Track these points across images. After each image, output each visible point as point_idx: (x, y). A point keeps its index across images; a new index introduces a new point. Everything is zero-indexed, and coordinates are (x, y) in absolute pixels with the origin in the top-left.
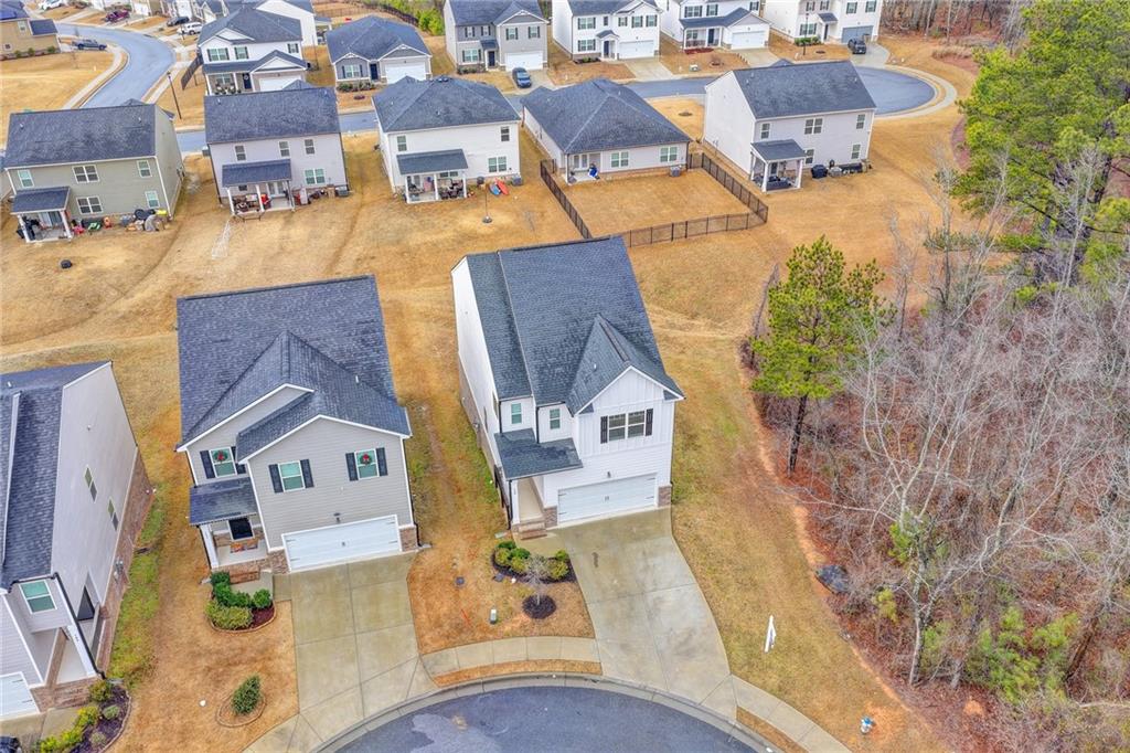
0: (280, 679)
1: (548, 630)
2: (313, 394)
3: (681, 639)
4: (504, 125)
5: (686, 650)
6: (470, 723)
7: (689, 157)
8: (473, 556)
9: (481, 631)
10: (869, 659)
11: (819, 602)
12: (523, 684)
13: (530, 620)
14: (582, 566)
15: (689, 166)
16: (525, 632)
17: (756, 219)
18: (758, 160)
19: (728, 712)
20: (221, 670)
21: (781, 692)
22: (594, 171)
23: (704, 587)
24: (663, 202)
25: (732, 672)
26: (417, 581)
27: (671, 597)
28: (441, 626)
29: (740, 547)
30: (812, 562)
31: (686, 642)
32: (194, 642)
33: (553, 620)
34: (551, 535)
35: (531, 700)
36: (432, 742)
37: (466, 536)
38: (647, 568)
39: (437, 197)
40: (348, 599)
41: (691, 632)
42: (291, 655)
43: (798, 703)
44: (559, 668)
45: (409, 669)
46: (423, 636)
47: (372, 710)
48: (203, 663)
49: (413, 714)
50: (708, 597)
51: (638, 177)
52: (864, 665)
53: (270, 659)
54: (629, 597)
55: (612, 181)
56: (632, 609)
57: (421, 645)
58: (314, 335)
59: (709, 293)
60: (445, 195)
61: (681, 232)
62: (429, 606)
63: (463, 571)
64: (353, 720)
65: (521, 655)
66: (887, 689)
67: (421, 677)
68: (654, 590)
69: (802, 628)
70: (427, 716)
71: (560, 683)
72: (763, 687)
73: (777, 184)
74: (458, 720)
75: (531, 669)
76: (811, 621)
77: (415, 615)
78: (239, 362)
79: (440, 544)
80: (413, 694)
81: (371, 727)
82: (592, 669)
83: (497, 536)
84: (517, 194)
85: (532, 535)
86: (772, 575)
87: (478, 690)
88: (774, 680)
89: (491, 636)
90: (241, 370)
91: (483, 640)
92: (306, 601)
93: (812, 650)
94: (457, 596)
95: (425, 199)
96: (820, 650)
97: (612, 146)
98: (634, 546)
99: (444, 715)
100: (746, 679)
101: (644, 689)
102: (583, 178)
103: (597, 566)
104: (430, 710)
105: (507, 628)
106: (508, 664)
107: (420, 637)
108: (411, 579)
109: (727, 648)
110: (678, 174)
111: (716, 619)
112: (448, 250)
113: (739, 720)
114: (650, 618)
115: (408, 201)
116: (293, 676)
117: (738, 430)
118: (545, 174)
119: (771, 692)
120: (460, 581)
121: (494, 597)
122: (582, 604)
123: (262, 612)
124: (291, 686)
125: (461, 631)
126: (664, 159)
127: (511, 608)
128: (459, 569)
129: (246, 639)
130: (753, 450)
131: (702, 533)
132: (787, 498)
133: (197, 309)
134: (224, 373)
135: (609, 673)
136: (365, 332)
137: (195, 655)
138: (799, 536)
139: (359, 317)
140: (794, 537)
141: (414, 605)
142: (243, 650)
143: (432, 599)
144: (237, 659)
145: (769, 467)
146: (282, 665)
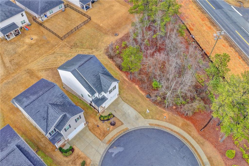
0: (84, 158)
1: (116, 127)
2: (66, 114)
3: (135, 117)
5: (137, 119)
6: (117, 147)
7: (65, 6)
8: (97, 121)
9: (108, 132)
11: (149, 101)
12: (119, 137)
13: (113, 126)
14: (114, 113)
15: (65, 8)
16: (114, 129)
19: (148, 125)
20: (74, 162)
21: (152, 118)
22: (46, 16)
23: (133, 107)
25: (145, 119)
26: (92, 130)
27: (129, 111)
28: (101, 135)
29: (133, 98)
30: (144, 95)
32: (65, 161)
33: (116, 124)
34: (106, 110)
35: (122, 138)
36: (114, 153)
37: (92, 118)
39: (14, 36)
40: (83, 139)
41: (136, 116)
42: (82, 153)
43: (155, 119)
44: (122, 131)
45: (102, 144)
46: (100, 138)
47: (102, 153)
48: (70, 163)
49: (108, 151)
50: (134, 109)
51: (56, 15)
52: (159, 108)
53: (80, 156)
54: (124, 114)
55: (51, 18)
56: (126, 116)
57: (100, 140)
60: (16, 35)
61: (77, 28)
62: (97, 133)
64: (100, 157)
65: (116, 133)
66: (164, 110)
67: (105, 144)
68: (127, 111)
70: (110, 149)
71: (124, 134)
72: (150, 119)
73: (87, 8)
74: (115, 147)
75: (119, 134)
76: (149, 105)
77: (96, 136)
78: (44, 114)
79: (89, 121)
80: (105, 148)
81: (104, 156)
82: (127, 129)
83: (98, 115)
84: (33, 28)
85: (103, 112)
86: (140, 100)
87: (114, 141)
88: (150, 117)
89: (109, 132)
90: (46, 115)
91: (109, 133)
92: (77, 143)
94: (99, 129)
95: (12, 38)
96: (153, 109)
97: (48, 10)
98: (119, 106)
99: (112, 148)
100: (147, 119)
101: (135, 128)
102: (45, 19)
103: (116, 112)
104: (110, 148)
105: (111, 130)
106: (115, 135)
107: (99, 139)
108: (90, 130)
109: (142, 115)
110: (64, 11)
111: (138, 112)
112: (29, 51)
113: (150, 125)
114: (129, 116)
115: (8, 40)
116: (85, 156)
118: (34, 20)
119: (151, 119)
120: (98, 126)
121: (105, 126)
122: (118, 120)
123: (72, 150)
124: (87, 158)
125: (105, 134)
127: (109, 126)
128: (96, 124)
129: (73, 155)
131: (127, 98)
132: (134, 85)
133: (28, 108)
134: (43, 118)
135: (129, 128)
136: (62, 96)
137: (67, 163)
138: (139, 91)
139: (59, 94)
140: (139, 92)
141: (94, 134)
142: (74, 157)
143: (96, 132)
144: (75, 159)
145: (127, 80)
146: (83, 155)
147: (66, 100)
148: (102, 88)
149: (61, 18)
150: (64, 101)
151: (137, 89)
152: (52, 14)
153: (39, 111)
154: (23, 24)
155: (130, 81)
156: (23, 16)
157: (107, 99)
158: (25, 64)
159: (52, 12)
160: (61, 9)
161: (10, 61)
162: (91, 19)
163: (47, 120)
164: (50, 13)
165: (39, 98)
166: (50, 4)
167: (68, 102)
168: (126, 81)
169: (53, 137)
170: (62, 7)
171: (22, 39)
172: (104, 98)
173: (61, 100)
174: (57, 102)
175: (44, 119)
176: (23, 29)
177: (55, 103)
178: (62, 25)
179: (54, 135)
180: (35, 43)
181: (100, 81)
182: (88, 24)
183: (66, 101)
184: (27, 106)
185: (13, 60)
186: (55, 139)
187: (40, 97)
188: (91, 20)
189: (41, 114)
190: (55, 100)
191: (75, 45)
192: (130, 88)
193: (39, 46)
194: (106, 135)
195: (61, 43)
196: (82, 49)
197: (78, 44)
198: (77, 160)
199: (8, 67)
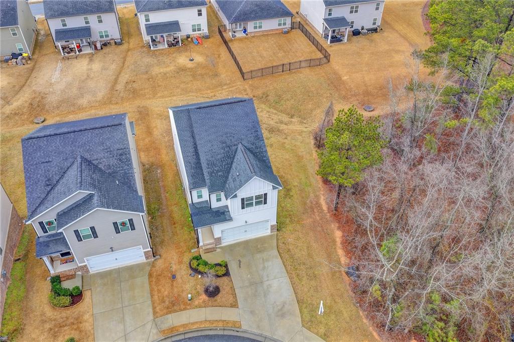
0: (86, 334)
1: (216, 303)
2: (94, 194)
3: (279, 308)
4: (199, 8)
5: (282, 313)
7: (293, 23)
8: (180, 262)
9: (184, 305)
10: (367, 317)
11: (346, 286)
12: (203, 333)
13: (207, 298)
14: (233, 268)
15: (292, 28)
16: (205, 305)
17: (325, 60)
18: (326, 27)
20: (56, 330)
22: (245, 31)
23: (291, 278)
24: (279, 49)
25: (303, 326)
26: (154, 277)
27: (275, 284)
28: (164, 302)
29: (310, 255)
30: (342, 262)
31: (281, 310)
32: (43, 314)
33: (218, 298)
34: (218, 250)
37: (177, 251)
38: (264, 268)
39: (166, 46)
40: (119, 288)
41: (284, 304)
42: (91, 320)
44: (221, 325)
45: (149, 326)
46: (156, 307)
48: (47, 326)
50: (293, 284)
51: (267, 35)
52: (365, 321)
53: (81, 323)
54: (256, 284)
55: (253, 37)
56: (256, 291)
57: (155, 313)
58: (95, 157)
59: (300, 103)
60: (171, 45)
61: (288, 68)
62: (159, 291)
63: (176, 271)
65: (202, 318)
66: (375, 334)
67: (154, 331)
68: (268, 280)
69: (337, 300)
71: (221, 333)
72: (317, 334)
73: (335, 39)
75: (207, 325)
76: (341, 296)
77: (152, 296)
78: (56, 174)
79: (164, 256)
82: (236, 325)
83: (192, 251)
84: (207, 44)
85: (208, 251)
86: (324, 269)
87: (182, 337)
88: (322, 330)
89: (188, 307)
90: (57, 178)
91: (185, 309)
92: (98, 289)
93: (341, 312)
94: (172, 285)
95: (160, 47)
96: (345, 313)
97: (254, 19)
98: (258, 256)
100: (309, 329)
101: (261, 335)
102: (239, 35)
103: (240, 267)
105: (196, 303)
106: (196, 323)
107: (154, 308)
108: (150, 275)
109: (301, 312)
110: (287, 32)
111: (296, 296)
112: (172, 77)
114: (265, 296)
115: (152, 48)
116: (92, 332)
117: (311, 185)
118: (220, 32)
119: (321, 337)
120: (174, 277)
121: (190, 285)
122: (233, 288)
123: (76, 297)
124: (90, 338)
125: (174, 305)
126: (280, 25)
127: (198, 292)
128: (174, 270)
129: (69, 312)
130: (317, 197)
131: (291, 248)
132: (333, 226)
133: (32, 144)
134: (48, 180)
135: (244, 327)
136: (121, 155)
137: (44, 322)
138: (337, 248)
139: (118, 146)
140: (335, 249)
141: (152, 290)
142: (67, 318)
143: (160, 287)
144: (64, 324)
145: (325, 207)
146: (87, 326)
147: (122, 167)
148: (225, 182)
149: (273, 42)
150: (119, 167)
151: (334, 241)
152: (258, 30)
153: (49, 162)
154: (194, 30)
155: (328, 214)
156: (200, 14)
157: (231, 219)
158: (147, 96)
159: (260, 27)
160: (282, 27)
161: (127, 83)
162: (329, 61)
163: (51, 189)
164: (255, 28)
165: (69, 135)
166: (262, 9)
167: (125, 173)
168: (322, 209)
169: (48, 239)
170: (285, 24)
171: (174, 55)
172: (223, 213)
173: (113, 161)
174: (101, 163)
175: (48, 185)
176: (189, 39)
177: (94, 162)
178: (265, 54)
179: (53, 235)
180: (192, 69)
181: (232, 163)
182: (317, 69)
183: (122, 170)
184: (34, 140)
185: (134, 82)
186: (48, 246)
187: (72, 134)
188: (330, 63)
189: (48, 171)
190: (101, 155)
191: (262, 97)
192: (319, 229)
193: (194, 76)
194: (175, 311)
195: (239, 83)
196: (272, 110)
197: (269, 98)
198: (66, 328)
199: (117, 90)
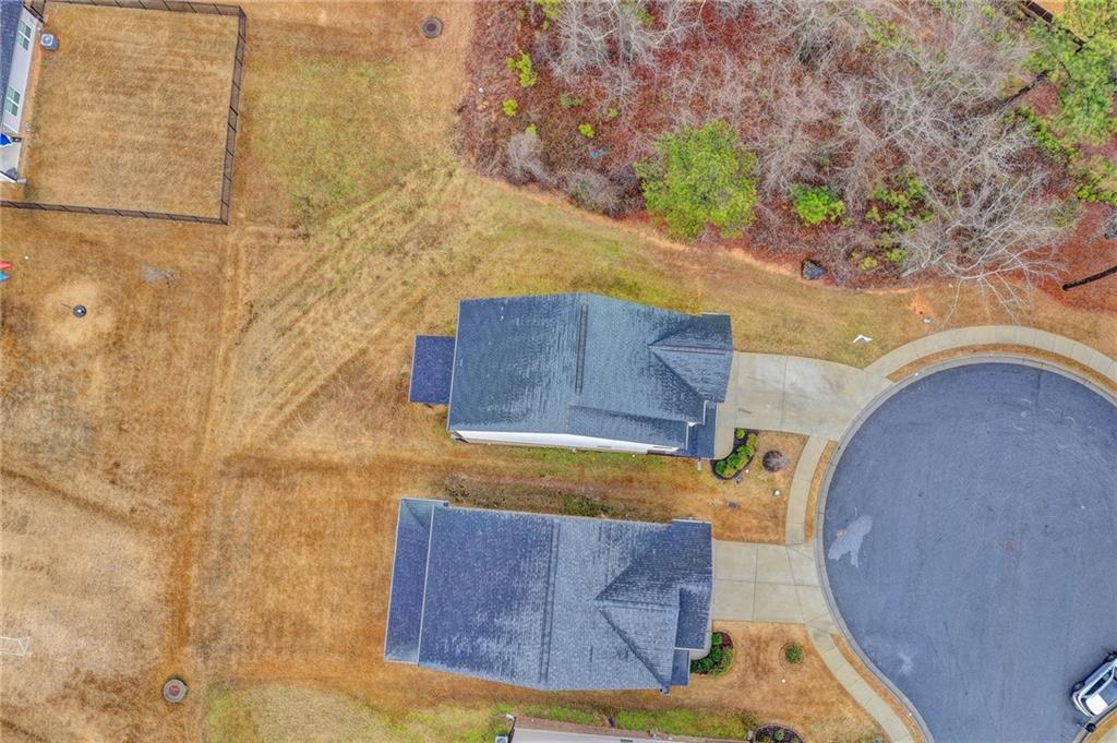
0: (777, 633)
3: (828, 386)
5: (837, 387)
6: (844, 528)
8: (713, 490)
9: (780, 503)
10: (878, 288)
11: (826, 290)
12: (827, 490)
13: (781, 472)
14: (747, 422)
16: (790, 476)
19: (888, 384)
20: (760, 669)
21: (885, 349)
23: (791, 353)
24: (128, 95)
25: (862, 368)
26: (724, 531)
27: (792, 377)
28: (767, 527)
29: (764, 312)
30: (788, 274)
31: (831, 385)
32: (731, 686)
33: (785, 455)
35: (839, 489)
36: (850, 552)
37: (689, 490)
38: (763, 382)
40: (724, 582)
41: (824, 378)
42: (760, 625)
43: (895, 344)
44: (824, 466)
45: (793, 554)
47: (816, 581)
48: (751, 679)
49: (826, 559)
50: (800, 354)
52: (881, 293)
53: (760, 638)
54: (784, 400)
56: (794, 405)
57: (777, 543)
58: (602, 578)
62: (748, 530)
63: (724, 500)
64: (819, 594)
65: (807, 485)
66: (901, 291)
67: (802, 548)
68: (784, 384)
69: (844, 312)
70: (830, 550)
71: (834, 468)
72: (878, 357)
74: (840, 534)
75: (818, 483)
76: (839, 303)
77: (753, 541)
78: (613, 643)
80: (811, 555)
81: (827, 583)
82: (832, 447)
83: (699, 469)
86: (796, 307)
87: (822, 518)
88: (877, 350)
90: (620, 640)
91: (786, 503)
93: (861, 315)
94: (745, 511)
96: (862, 311)
99: (833, 540)
100: (870, 363)
101: (855, 422)
103: (750, 413)
104: (827, 547)
105: (782, 486)
106: (810, 495)
107: (770, 542)
109: (843, 363)
111: (820, 358)
112: (136, 376)
113: (895, 381)
114: (806, 397)
116: (777, 625)
117: (617, 242)
119: (883, 354)
120: (733, 505)
121: (754, 487)
122: (780, 434)
123: (724, 641)
124: (785, 628)
125: (776, 517)
127: (767, 480)
128: (721, 503)
129: (739, 652)
133: (557, 673)
135: (837, 438)
136: (609, 537)
137: (743, 685)
138: (762, 268)
139: (594, 539)
140: (763, 272)
141: (742, 539)
142: (748, 654)
143: (742, 528)
144: (754, 659)
146: (766, 631)
147: (628, 539)
149: (86, 95)
150: (627, 545)
152: (20, 106)
155: (695, 249)
158: (186, 447)
159: (17, 98)
160: (31, 42)
162: (245, 16)
163: (635, 652)
167: (638, 537)
168: (679, 253)
170: (28, 32)
171: (36, 345)
173: (616, 551)
174: (614, 571)
175: (627, 656)
177: (610, 581)
178: (135, 136)
180: (121, 321)
181: (674, 373)
183: (632, 541)
185: (117, 465)
188: (250, 16)
189: (605, 653)
190: (602, 568)
191: (305, 211)
194: (784, 517)
196: (356, 212)
198: (761, 657)
